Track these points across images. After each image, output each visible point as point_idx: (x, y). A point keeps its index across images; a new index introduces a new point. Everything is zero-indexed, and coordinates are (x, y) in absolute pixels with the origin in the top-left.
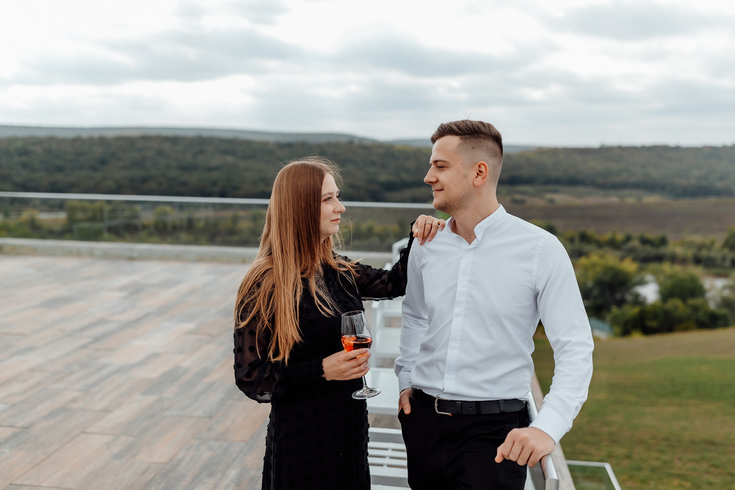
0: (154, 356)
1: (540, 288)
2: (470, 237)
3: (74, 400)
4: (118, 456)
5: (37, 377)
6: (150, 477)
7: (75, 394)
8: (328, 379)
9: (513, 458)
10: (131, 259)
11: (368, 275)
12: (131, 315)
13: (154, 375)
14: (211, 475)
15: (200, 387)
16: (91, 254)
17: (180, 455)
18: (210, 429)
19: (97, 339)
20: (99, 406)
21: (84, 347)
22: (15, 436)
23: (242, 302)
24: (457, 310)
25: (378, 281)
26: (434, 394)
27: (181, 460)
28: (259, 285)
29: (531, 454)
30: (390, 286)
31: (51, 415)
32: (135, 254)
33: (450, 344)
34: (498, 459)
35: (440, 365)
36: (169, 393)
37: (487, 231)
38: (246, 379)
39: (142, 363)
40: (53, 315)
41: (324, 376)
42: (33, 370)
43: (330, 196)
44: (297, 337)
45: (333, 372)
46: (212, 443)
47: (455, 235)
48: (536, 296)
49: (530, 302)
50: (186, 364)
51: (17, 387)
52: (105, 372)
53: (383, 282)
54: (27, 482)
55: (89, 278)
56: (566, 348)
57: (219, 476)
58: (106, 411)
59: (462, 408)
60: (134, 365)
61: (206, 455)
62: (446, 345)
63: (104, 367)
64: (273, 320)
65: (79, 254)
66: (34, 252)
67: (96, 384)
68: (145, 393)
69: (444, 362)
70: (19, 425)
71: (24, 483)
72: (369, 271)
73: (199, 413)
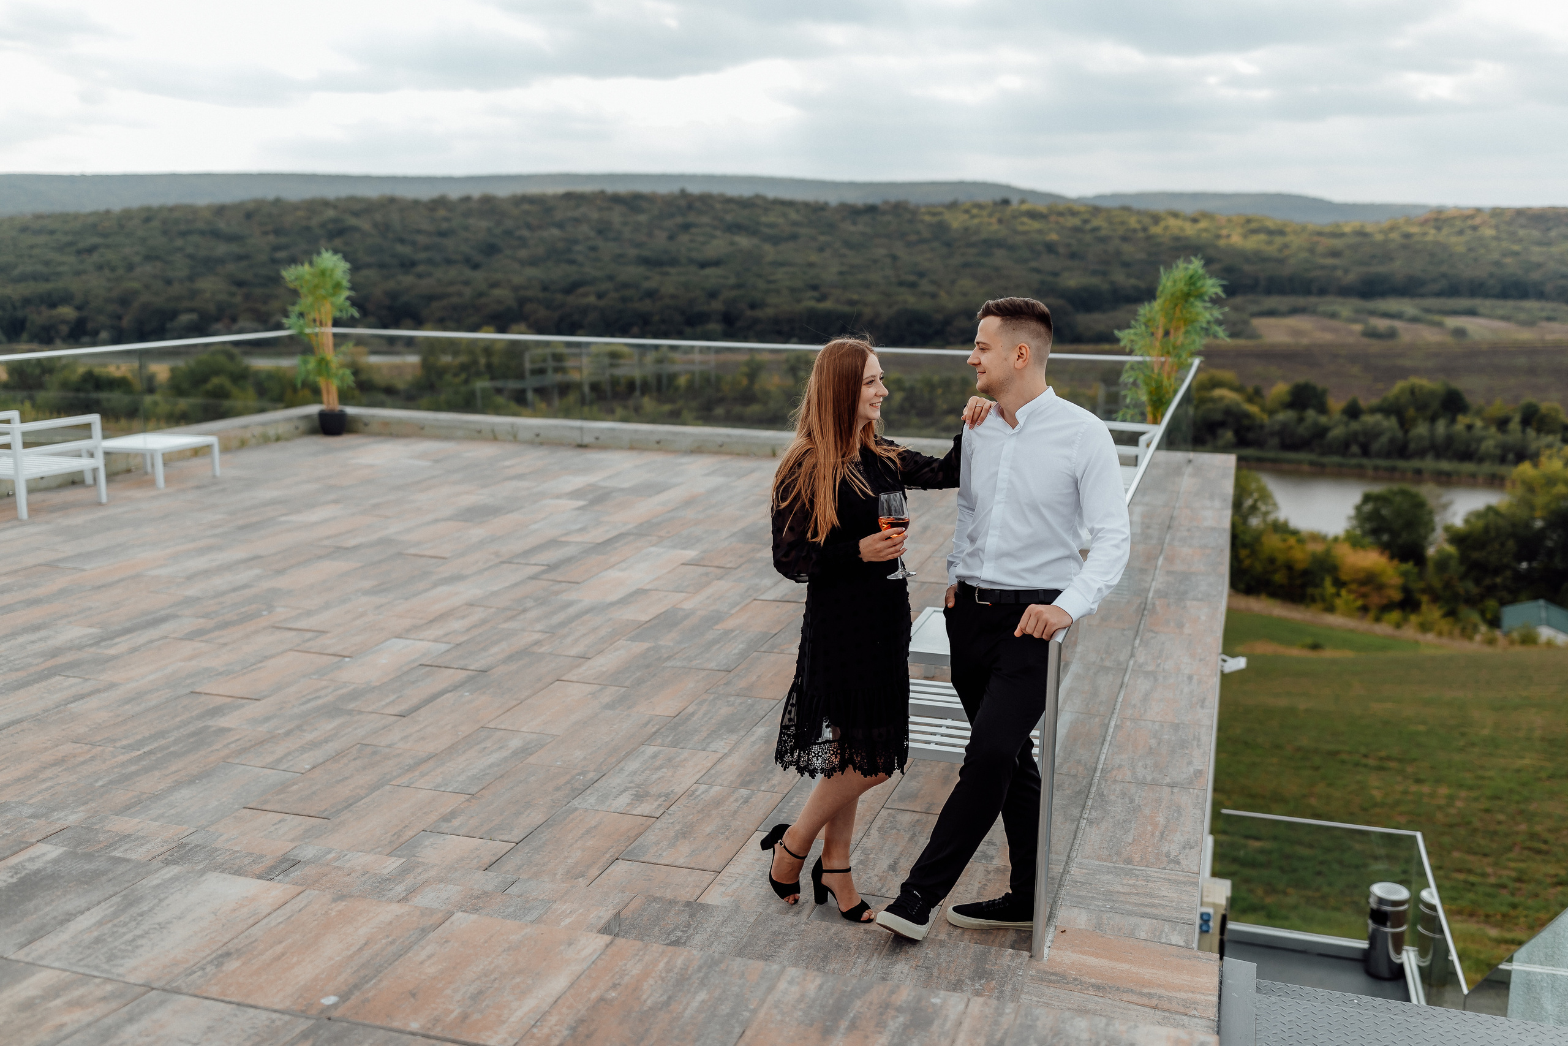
0: (640, 593)
1: (1079, 475)
2: (1013, 423)
3: (538, 643)
4: (610, 706)
5: (478, 614)
6: (654, 730)
7: (536, 636)
8: (865, 560)
9: (1029, 631)
10: (581, 446)
11: (916, 462)
12: (598, 535)
13: (644, 618)
14: (732, 731)
15: (710, 635)
16: (514, 437)
17: (690, 709)
18: (727, 684)
19: (552, 567)
20: (573, 652)
21: (534, 577)
22: (470, 679)
23: (782, 482)
24: (997, 497)
25: (926, 469)
26: (973, 584)
27: (693, 714)
28: (800, 465)
29: (1046, 626)
30: (941, 475)
31: (510, 658)
32: (588, 439)
33: (990, 532)
34: (1017, 633)
35: (980, 553)
36: (668, 640)
37: (1030, 416)
38: (784, 560)
39: (624, 601)
40: (477, 533)
41: (860, 556)
42: (471, 604)
43: (872, 379)
44: (836, 521)
45: (870, 552)
46: (732, 699)
47: (1000, 419)
48: (1076, 484)
49: (1071, 490)
50: (688, 605)
51: (456, 625)
52: (572, 611)
53: (932, 470)
54: (503, 727)
55: (520, 477)
56: (1099, 535)
57: (742, 733)
58: (584, 658)
59: (1000, 597)
60: (612, 604)
61: (724, 711)
62: (986, 534)
63: (570, 604)
64: (812, 502)
65: (494, 437)
66: (418, 432)
67: (562, 624)
68: (633, 639)
69: (983, 551)
70: (472, 668)
71: (499, 727)
72: (917, 458)
73: (713, 665)
